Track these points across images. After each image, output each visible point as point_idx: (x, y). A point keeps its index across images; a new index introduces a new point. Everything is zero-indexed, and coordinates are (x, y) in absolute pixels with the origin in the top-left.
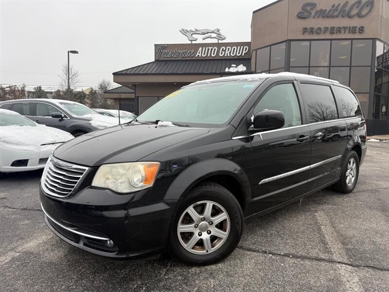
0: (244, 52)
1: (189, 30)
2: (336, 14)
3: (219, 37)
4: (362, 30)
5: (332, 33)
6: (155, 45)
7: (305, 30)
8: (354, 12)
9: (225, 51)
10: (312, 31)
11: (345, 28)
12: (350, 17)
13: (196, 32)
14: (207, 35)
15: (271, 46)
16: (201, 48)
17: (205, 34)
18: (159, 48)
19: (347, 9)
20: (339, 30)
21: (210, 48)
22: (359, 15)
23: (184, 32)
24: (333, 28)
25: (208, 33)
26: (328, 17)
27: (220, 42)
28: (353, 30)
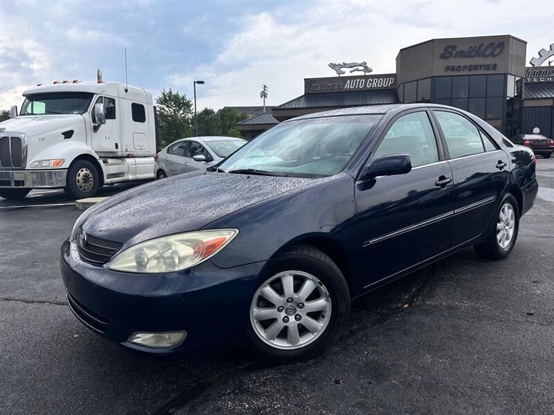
0: (390, 83)
1: (337, 64)
2: (473, 54)
3: (367, 69)
4: (495, 67)
5: (470, 70)
6: (305, 79)
7: (447, 68)
8: (488, 52)
9: (372, 83)
10: (453, 68)
11: (481, 66)
12: (485, 56)
13: (345, 65)
14: (354, 68)
15: (417, 80)
16: (349, 81)
17: (353, 67)
18: (309, 82)
19: (482, 50)
20: (476, 67)
21: (358, 80)
22: (492, 55)
23: (333, 66)
24: (471, 66)
25: (355, 66)
26: (466, 57)
27: (367, 74)
28: (487, 67)
